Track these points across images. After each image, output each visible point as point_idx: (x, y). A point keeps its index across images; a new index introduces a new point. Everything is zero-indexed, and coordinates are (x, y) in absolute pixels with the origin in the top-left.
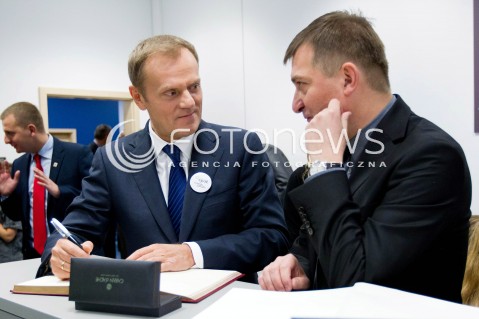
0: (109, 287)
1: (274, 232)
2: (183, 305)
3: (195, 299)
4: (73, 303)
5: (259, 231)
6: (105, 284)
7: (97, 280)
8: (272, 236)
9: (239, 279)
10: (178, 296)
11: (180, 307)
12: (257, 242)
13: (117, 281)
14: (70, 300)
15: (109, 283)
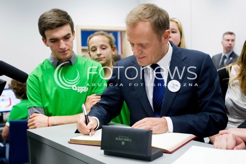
0: (123, 143)
1: (218, 115)
2: (164, 154)
3: (170, 151)
4: (103, 151)
5: (208, 114)
6: (120, 142)
7: (117, 139)
8: (216, 118)
9: (194, 139)
10: (161, 149)
11: (162, 155)
12: (207, 121)
13: (128, 140)
14: (101, 149)
15: (123, 141)
